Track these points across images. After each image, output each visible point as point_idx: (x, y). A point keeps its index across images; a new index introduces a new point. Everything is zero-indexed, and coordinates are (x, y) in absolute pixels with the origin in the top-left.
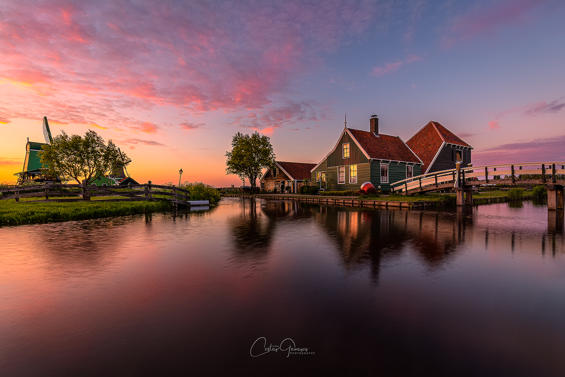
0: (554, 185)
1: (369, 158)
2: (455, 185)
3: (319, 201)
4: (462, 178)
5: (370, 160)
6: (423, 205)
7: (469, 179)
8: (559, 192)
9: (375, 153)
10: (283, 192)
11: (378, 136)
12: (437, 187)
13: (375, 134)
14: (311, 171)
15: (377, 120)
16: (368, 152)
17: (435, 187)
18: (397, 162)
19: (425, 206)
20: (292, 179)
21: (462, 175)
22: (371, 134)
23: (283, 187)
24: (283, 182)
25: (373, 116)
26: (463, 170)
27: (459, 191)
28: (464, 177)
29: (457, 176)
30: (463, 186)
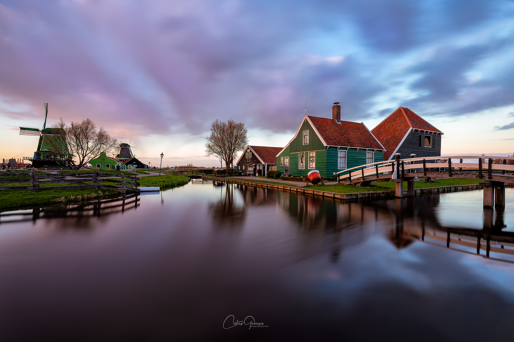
0: (490, 181)
1: (325, 144)
2: (394, 176)
3: (272, 187)
4: (400, 169)
5: (326, 147)
6: (357, 196)
7: (409, 171)
8: (499, 188)
9: (333, 139)
10: (254, 175)
11: (340, 123)
12: (378, 177)
13: (336, 120)
14: (277, 156)
15: (339, 107)
16: (325, 139)
17: (376, 178)
18: (356, 149)
19: (360, 198)
20: (263, 163)
21: (401, 166)
22: (332, 121)
23: (255, 169)
24: (255, 166)
25: (335, 103)
26: (403, 161)
27: (398, 183)
28: (403, 168)
29: (396, 167)
30: (402, 178)
